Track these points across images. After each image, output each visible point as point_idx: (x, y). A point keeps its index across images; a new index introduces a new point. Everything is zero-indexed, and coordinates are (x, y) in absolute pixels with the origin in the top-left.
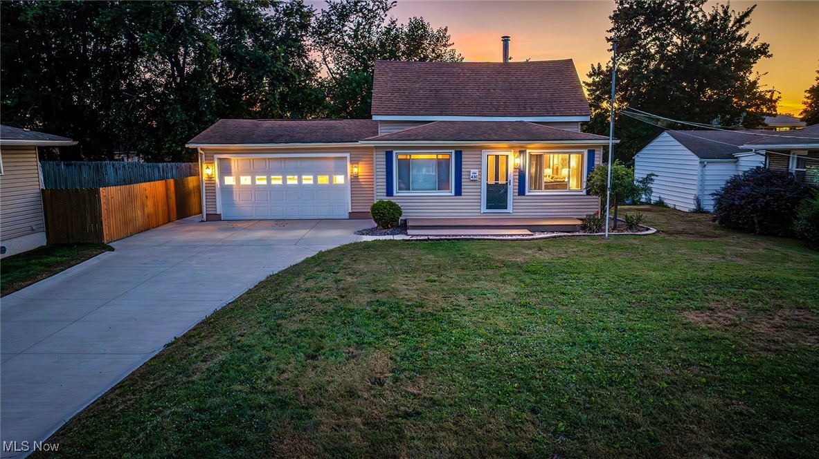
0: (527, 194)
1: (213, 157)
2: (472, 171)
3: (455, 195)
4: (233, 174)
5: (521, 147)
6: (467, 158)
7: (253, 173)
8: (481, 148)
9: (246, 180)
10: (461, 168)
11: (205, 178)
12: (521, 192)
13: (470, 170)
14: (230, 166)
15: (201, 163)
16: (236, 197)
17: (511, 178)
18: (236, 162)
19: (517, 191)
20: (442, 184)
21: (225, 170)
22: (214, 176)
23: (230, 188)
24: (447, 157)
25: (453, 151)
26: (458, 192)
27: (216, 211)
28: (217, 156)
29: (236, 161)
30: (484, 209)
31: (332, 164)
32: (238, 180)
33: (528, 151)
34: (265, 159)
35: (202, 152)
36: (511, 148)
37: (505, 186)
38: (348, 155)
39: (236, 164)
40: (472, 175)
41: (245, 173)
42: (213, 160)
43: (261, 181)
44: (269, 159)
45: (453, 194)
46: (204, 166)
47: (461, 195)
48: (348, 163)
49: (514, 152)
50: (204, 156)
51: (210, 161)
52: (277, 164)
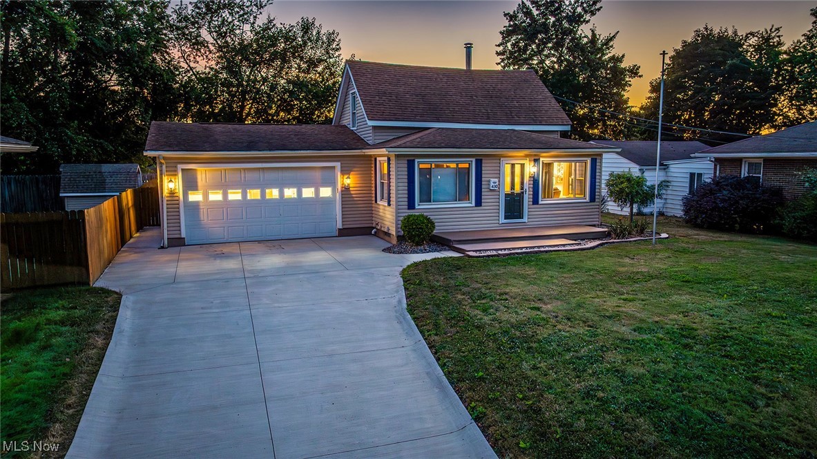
0: (540, 202)
1: (176, 167)
2: (493, 180)
3: (476, 206)
4: (199, 188)
5: (535, 155)
6: (487, 167)
7: (224, 186)
8: (499, 157)
9: (216, 196)
10: (481, 177)
11: (166, 193)
12: (535, 201)
13: (490, 180)
14: (196, 178)
15: (161, 174)
16: (203, 216)
17: (526, 187)
18: (203, 174)
19: (531, 200)
20: (463, 195)
21: (190, 184)
22: (177, 191)
23: (196, 205)
24: (467, 166)
25: (474, 160)
26: (479, 203)
27: (180, 234)
28: (180, 167)
29: (203, 172)
30: (502, 220)
31: (318, 175)
32: (206, 195)
33: (541, 159)
34: (240, 170)
35: (163, 161)
36: (527, 156)
37: (521, 195)
38: (338, 165)
39: (204, 175)
40: (492, 184)
41: (216, 187)
42: (176, 171)
43: (235, 195)
44: (245, 169)
45: (473, 204)
46: (165, 179)
47: (481, 206)
48: (339, 174)
49: (530, 160)
50: (164, 167)
51: (173, 172)
52: (255, 175)
